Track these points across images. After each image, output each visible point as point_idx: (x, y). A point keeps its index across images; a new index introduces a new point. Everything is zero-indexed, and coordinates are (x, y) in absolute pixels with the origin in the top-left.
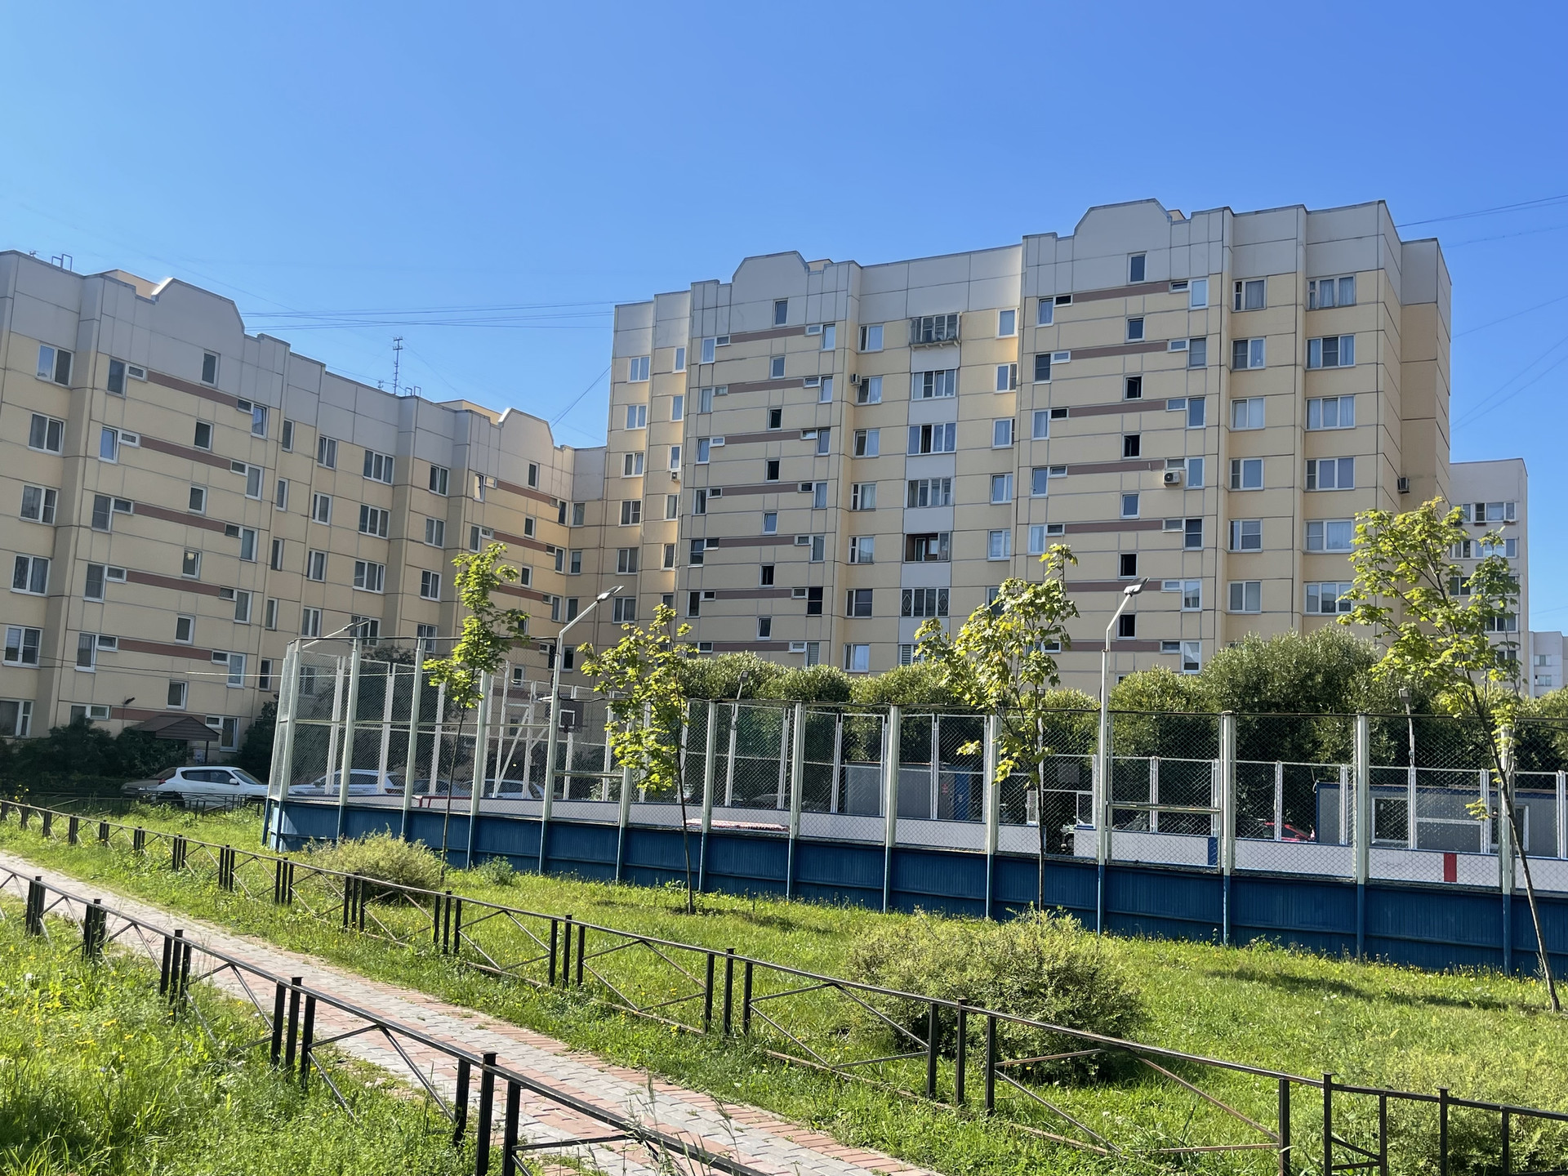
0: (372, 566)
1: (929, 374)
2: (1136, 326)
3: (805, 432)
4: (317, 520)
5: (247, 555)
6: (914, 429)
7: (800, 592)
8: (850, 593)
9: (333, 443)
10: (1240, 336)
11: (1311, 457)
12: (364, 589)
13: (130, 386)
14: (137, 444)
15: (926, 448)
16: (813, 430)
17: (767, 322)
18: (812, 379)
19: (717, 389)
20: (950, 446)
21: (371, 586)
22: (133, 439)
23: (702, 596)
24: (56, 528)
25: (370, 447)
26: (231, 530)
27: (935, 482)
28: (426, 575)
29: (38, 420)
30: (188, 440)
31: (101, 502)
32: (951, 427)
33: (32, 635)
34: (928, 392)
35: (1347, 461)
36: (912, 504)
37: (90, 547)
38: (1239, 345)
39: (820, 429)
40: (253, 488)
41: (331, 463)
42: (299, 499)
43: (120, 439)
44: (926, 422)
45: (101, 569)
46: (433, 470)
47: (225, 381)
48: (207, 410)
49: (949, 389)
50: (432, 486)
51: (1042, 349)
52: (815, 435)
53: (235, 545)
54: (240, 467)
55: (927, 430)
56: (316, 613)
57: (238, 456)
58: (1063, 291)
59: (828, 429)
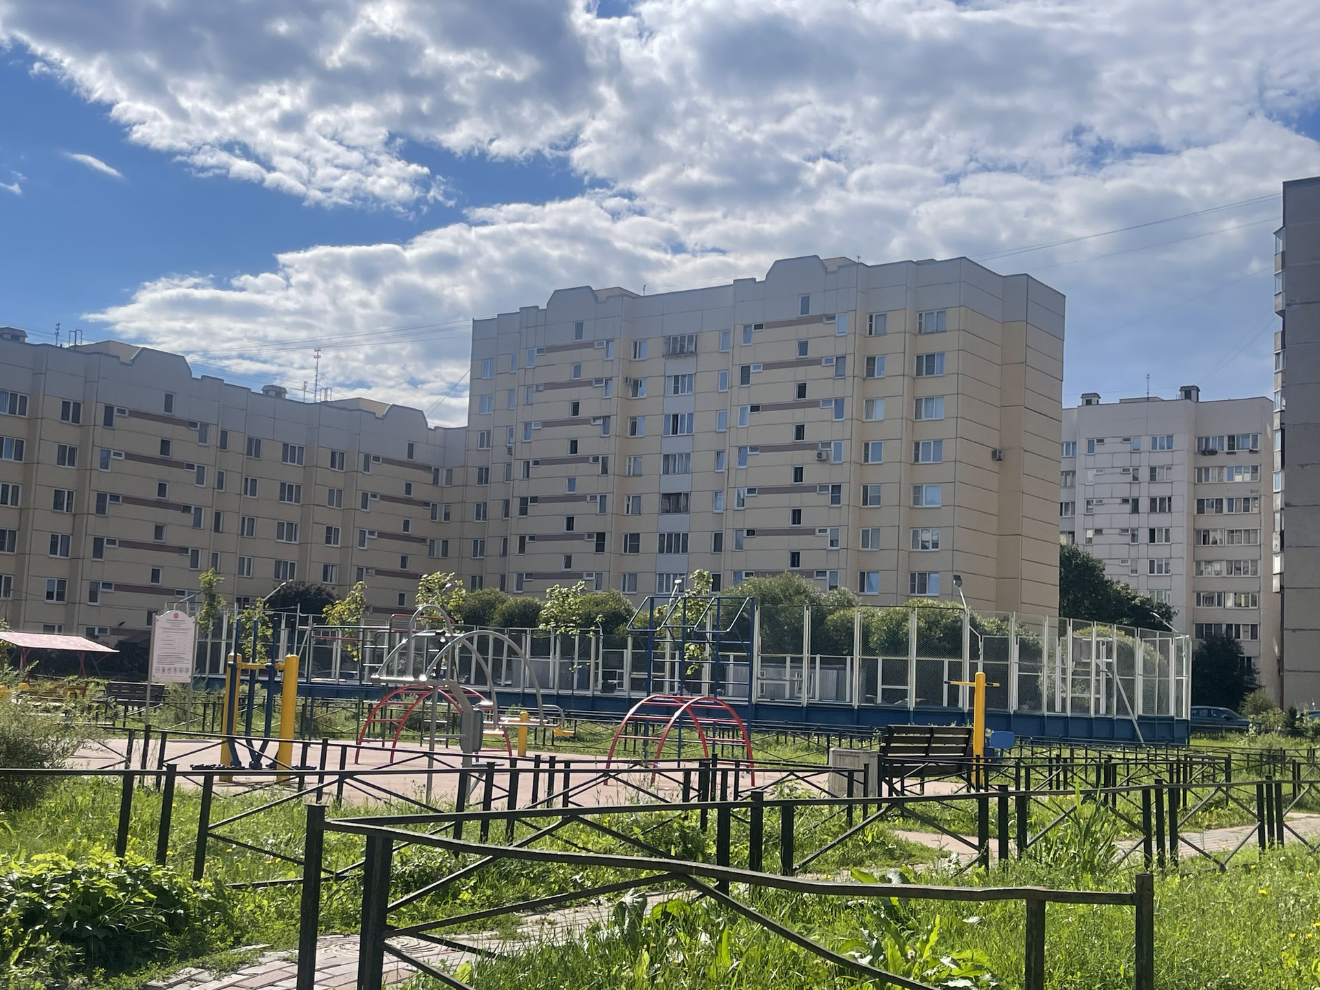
0: (290, 525)
1: (676, 377)
2: (803, 347)
3: (595, 419)
4: (248, 496)
5: (197, 524)
6: (667, 416)
7: (590, 536)
8: (626, 536)
9: (258, 442)
10: (871, 354)
11: (916, 439)
12: (284, 541)
13: (117, 420)
14: (123, 458)
15: (675, 432)
16: (599, 418)
17: (570, 339)
18: (598, 381)
19: (537, 386)
20: (690, 430)
21: (289, 538)
22: (120, 455)
23: (527, 539)
24: (74, 515)
25: (286, 441)
26: (186, 509)
27: (681, 455)
28: (329, 529)
29: (62, 448)
30: (155, 452)
31: (101, 497)
32: (691, 415)
33: (62, 583)
34: (676, 391)
35: (938, 442)
36: (666, 472)
37: (95, 526)
38: (871, 360)
39: (604, 417)
40: (200, 480)
41: (257, 455)
42: (234, 483)
43: (112, 456)
44: (675, 413)
45: (102, 540)
46: (333, 454)
47: (179, 411)
48: (167, 430)
49: (690, 389)
50: (333, 465)
51: (745, 362)
52: (600, 422)
53: (189, 519)
54: (191, 466)
55: (675, 417)
56: (249, 560)
57: (190, 459)
58: (759, 322)
59: (609, 417)
